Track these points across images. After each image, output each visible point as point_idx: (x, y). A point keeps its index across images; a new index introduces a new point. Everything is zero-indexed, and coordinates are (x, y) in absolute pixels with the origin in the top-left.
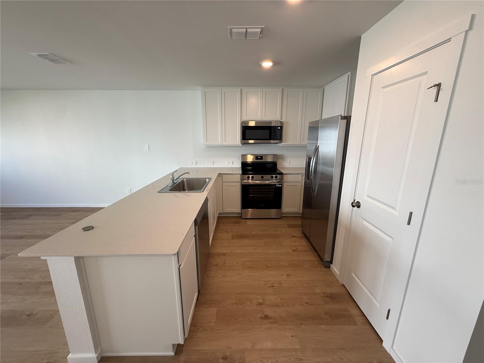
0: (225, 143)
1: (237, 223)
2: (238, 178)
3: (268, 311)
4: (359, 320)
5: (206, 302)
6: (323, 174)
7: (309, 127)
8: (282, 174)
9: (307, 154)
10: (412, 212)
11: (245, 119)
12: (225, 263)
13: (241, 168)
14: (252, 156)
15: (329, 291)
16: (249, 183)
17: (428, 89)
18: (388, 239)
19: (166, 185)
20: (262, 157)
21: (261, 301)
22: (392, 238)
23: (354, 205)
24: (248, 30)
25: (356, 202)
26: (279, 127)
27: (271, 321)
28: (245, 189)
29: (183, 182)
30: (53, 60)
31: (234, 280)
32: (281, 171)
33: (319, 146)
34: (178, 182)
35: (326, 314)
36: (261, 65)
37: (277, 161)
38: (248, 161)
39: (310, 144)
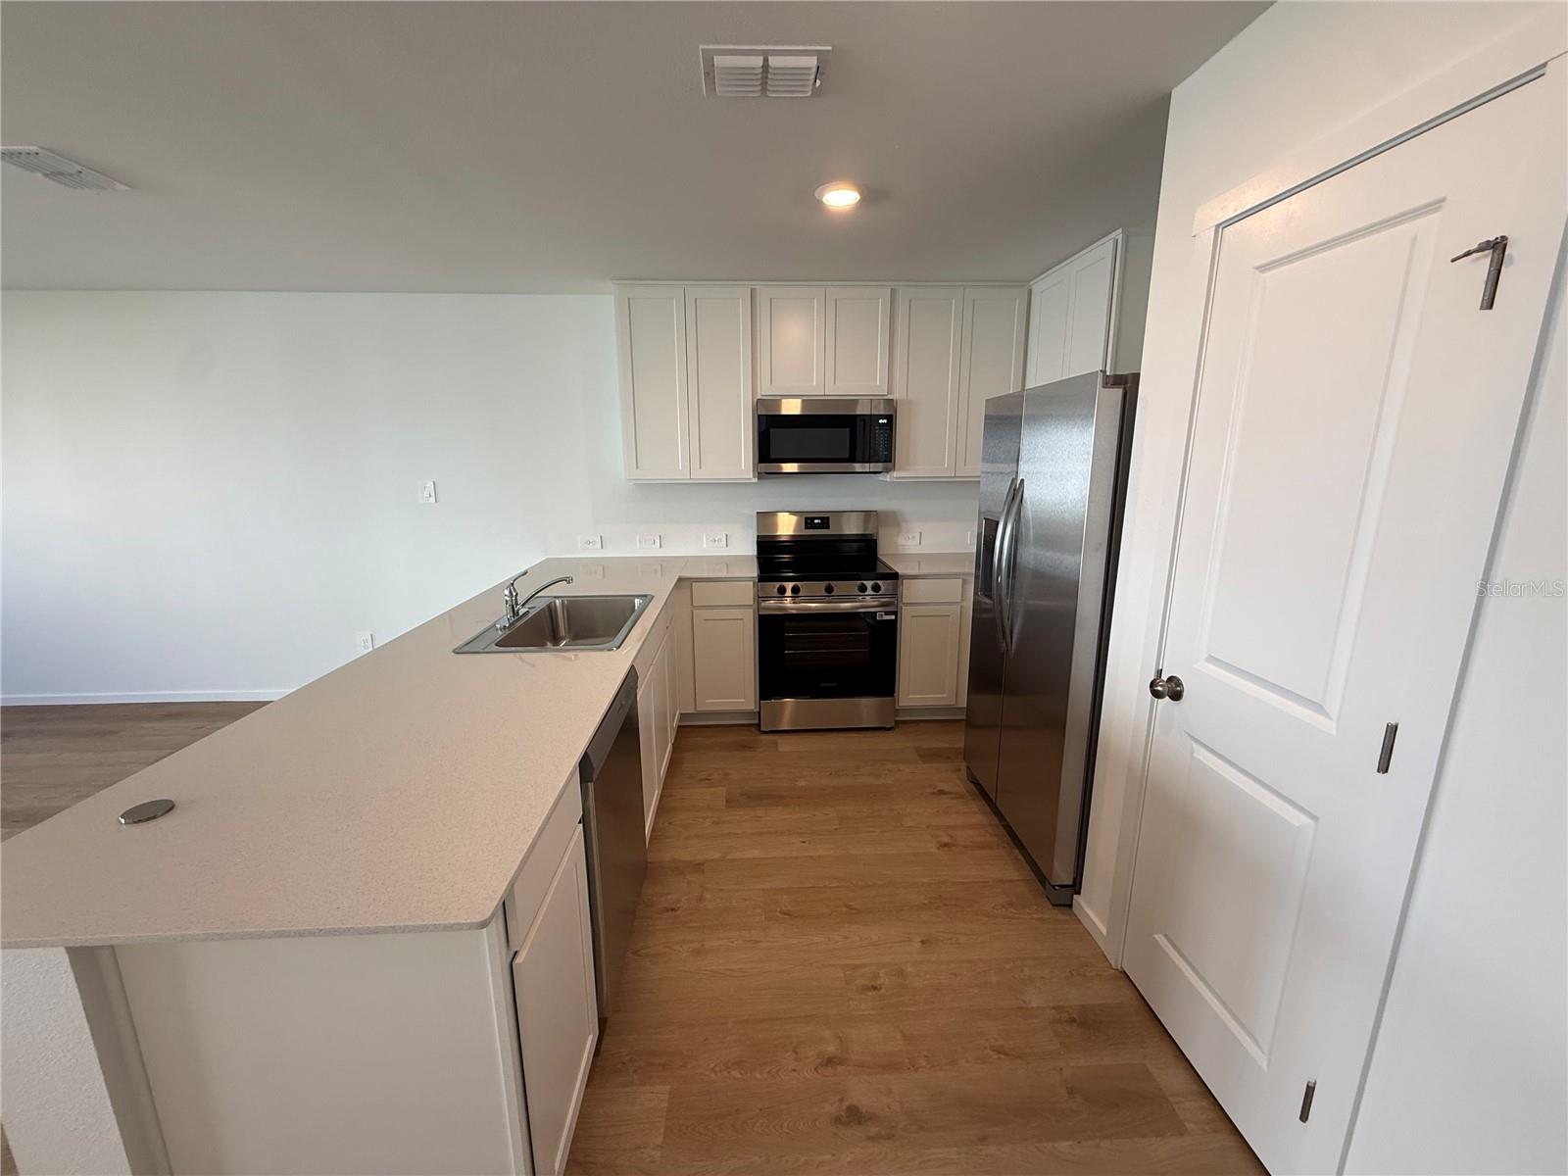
0: (699, 475)
1: (745, 747)
2: (746, 593)
3: (863, 1092)
4: (1190, 1109)
5: (631, 1060)
6: (1038, 575)
7: (986, 416)
8: (894, 576)
9: (983, 510)
10: (1396, 727)
11: (766, 390)
12: (701, 899)
13: (755, 559)
14: (794, 518)
15: (1075, 997)
16: (786, 609)
17: (1453, 261)
18: (1298, 819)
19: (488, 625)
20: (828, 518)
21: (831, 1049)
22: (1315, 818)
23: (1160, 688)
24: (773, 61)
25: (1165, 677)
26: (883, 417)
27: (873, 1130)
28: (772, 630)
29: (550, 610)
30: (63, 174)
31: (734, 967)
32: (889, 568)
33: (1022, 480)
34: (533, 612)
35: (1071, 1092)
36: (818, 204)
37: (877, 534)
38: (779, 533)
39: (993, 473)
